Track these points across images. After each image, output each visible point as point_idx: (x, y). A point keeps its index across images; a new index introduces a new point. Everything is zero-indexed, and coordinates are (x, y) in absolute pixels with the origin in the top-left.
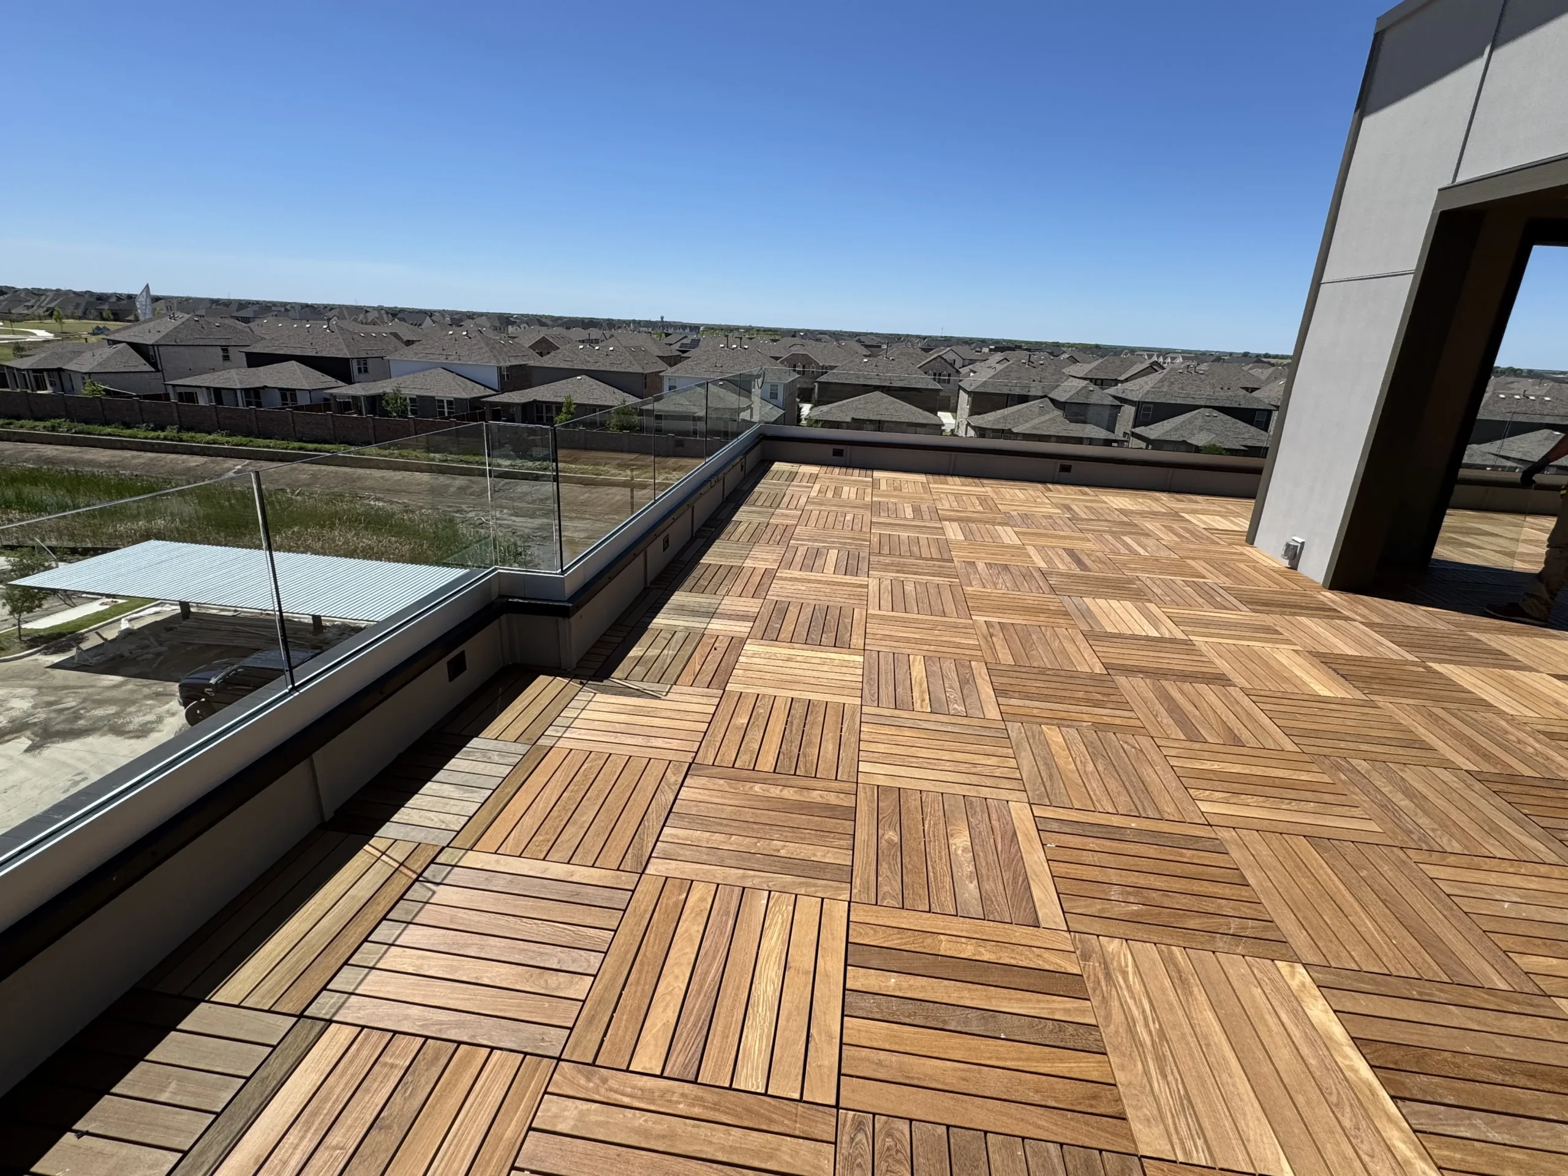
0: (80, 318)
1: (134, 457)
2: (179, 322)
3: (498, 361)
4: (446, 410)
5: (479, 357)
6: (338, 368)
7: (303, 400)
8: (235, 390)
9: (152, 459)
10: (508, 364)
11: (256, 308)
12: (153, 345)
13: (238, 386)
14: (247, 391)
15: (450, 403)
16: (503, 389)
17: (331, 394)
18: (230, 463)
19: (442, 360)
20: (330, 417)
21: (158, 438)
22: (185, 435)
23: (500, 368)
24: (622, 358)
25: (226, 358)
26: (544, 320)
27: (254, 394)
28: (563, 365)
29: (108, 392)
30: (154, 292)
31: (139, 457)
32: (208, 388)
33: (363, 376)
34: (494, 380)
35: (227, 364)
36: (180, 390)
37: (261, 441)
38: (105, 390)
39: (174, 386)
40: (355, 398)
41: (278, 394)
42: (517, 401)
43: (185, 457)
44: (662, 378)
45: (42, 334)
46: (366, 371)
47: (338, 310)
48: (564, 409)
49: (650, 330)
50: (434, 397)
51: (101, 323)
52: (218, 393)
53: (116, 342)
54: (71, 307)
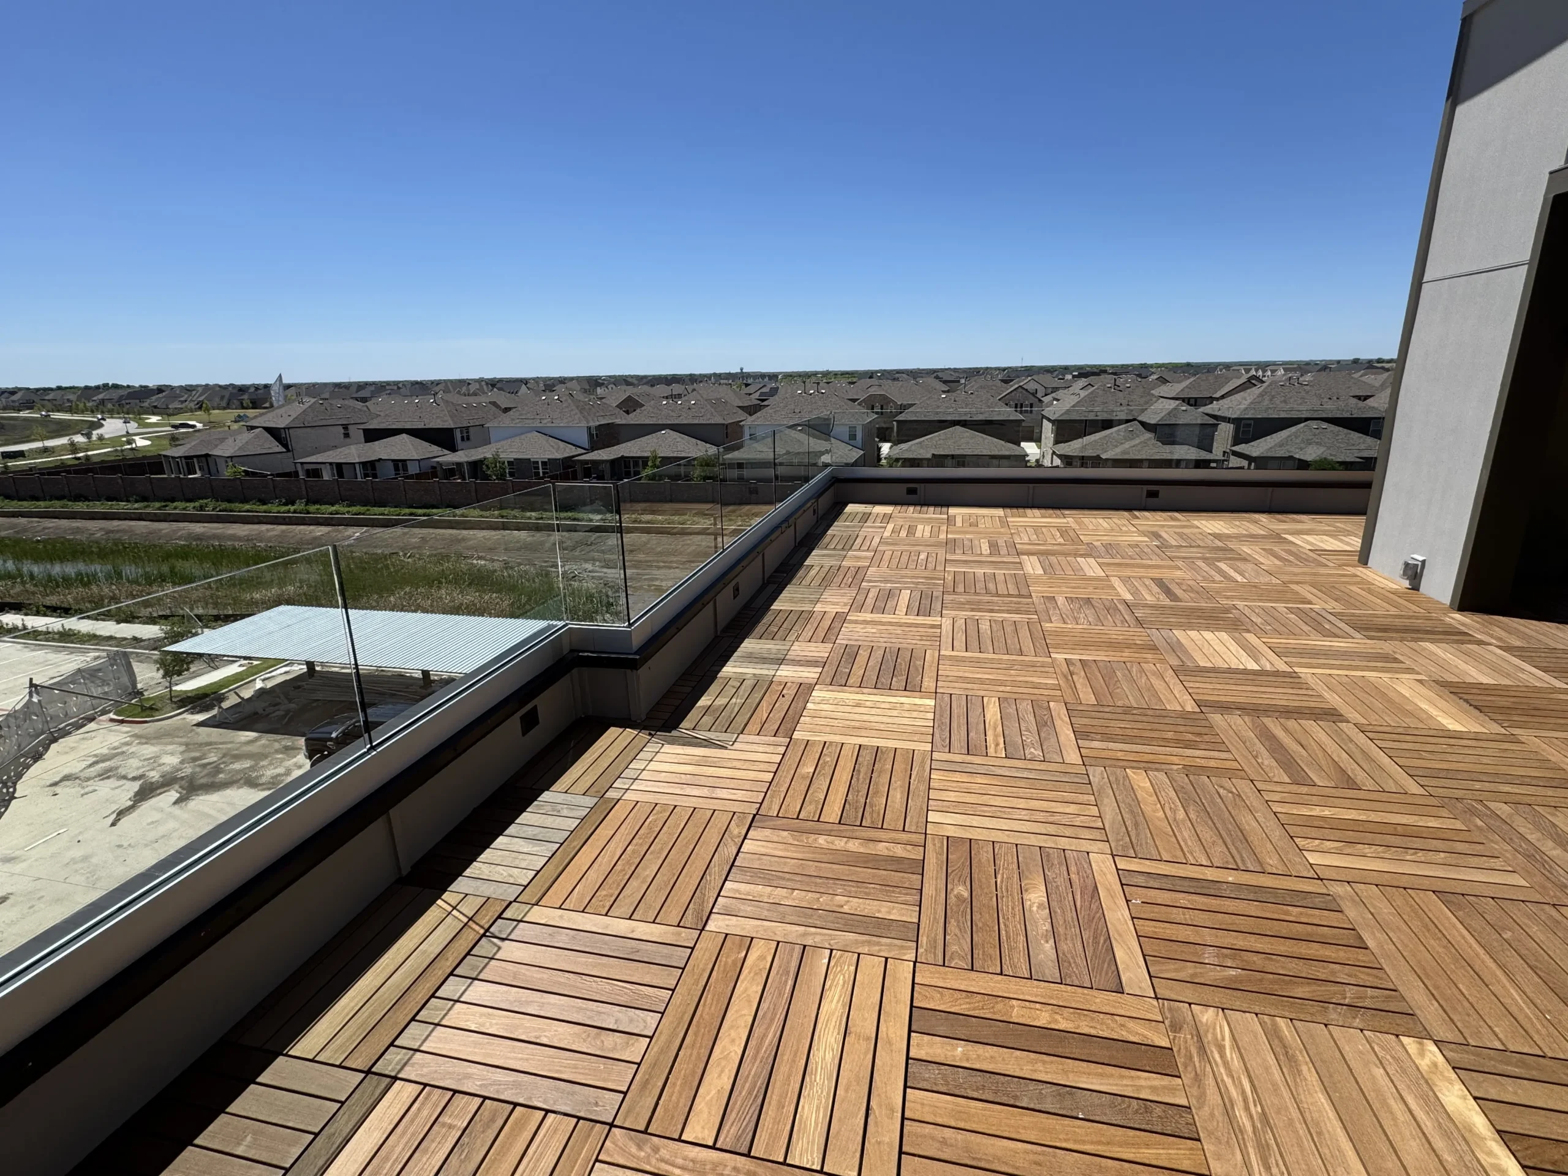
0: (225, 409)
1: (268, 530)
2: (307, 405)
3: (588, 423)
4: (541, 471)
5: (570, 419)
6: (443, 438)
7: (413, 469)
8: (354, 464)
9: (283, 531)
10: (598, 423)
11: (373, 388)
12: (284, 428)
13: (357, 460)
14: (364, 464)
15: (544, 463)
16: (594, 447)
17: (438, 462)
18: (350, 531)
19: (537, 424)
20: (436, 484)
21: (289, 512)
22: (312, 508)
23: (589, 428)
24: (703, 410)
25: (347, 435)
26: (630, 380)
27: (370, 467)
28: (647, 422)
29: (247, 473)
30: (286, 381)
31: (273, 530)
32: (331, 464)
33: (466, 443)
34: (584, 440)
35: (347, 440)
36: (307, 467)
37: (376, 510)
38: (244, 471)
39: (302, 463)
40: (459, 464)
41: (391, 464)
42: (605, 458)
43: (312, 527)
44: (742, 427)
46: (468, 439)
47: (444, 384)
48: (650, 463)
49: (730, 381)
50: (529, 459)
51: (241, 412)
52: (339, 468)
53: (253, 428)
54: (217, 399)
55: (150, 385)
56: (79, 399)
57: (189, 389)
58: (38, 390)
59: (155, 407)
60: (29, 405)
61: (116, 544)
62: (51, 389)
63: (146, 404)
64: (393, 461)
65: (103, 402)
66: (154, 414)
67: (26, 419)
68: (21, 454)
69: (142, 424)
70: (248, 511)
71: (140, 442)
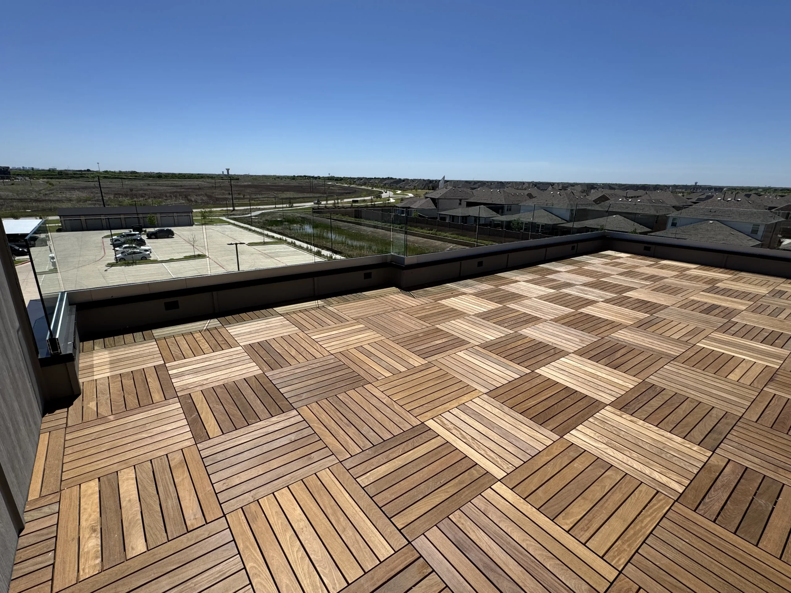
0: (422, 189)
1: (420, 240)
2: (448, 189)
3: (573, 207)
4: (540, 229)
6: (498, 208)
7: (482, 222)
8: (459, 216)
9: (425, 241)
10: (578, 208)
11: (480, 184)
12: (437, 199)
13: (460, 215)
14: (463, 217)
15: (526, 224)
17: (493, 220)
18: (449, 244)
19: (545, 206)
21: (429, 233)
22: (438, 233)
23: (573, 210)
25: (460, 204)
27: (465, 219)
29: (420, 216)
30: (445, 179)
31: (422, 240)
32: (450, 215)
33: (509, 212)
34: (567, 216)
35: (460, 206)
36: (441, 216)
37: (461, 237)
38: (419, 215)
39: (440, 214)
40: (502, 222)
41: (474, 219)
43: (436, 241)
44: (668, 217)
45: (411, 195)
46: (510, 210)
50: (536, 223)
51: (427, 191)
52: (453, 217)
53: (427, 198)
54: (421, 186)
55: (402, 178)
56: (379, 182)
57: (413, 181)
58: (369, 178)
59: (401, 187)
60: (365, 184)
61: (373, 237)
62: (372, 178)
63: (398, 186)
64: (475, 217)
65: (385, 184)
66: (400, 190)
67: (363, 189)
68: (357, 201)
69: (395, 194)
70: (416, 231)
71: (392, 200)
